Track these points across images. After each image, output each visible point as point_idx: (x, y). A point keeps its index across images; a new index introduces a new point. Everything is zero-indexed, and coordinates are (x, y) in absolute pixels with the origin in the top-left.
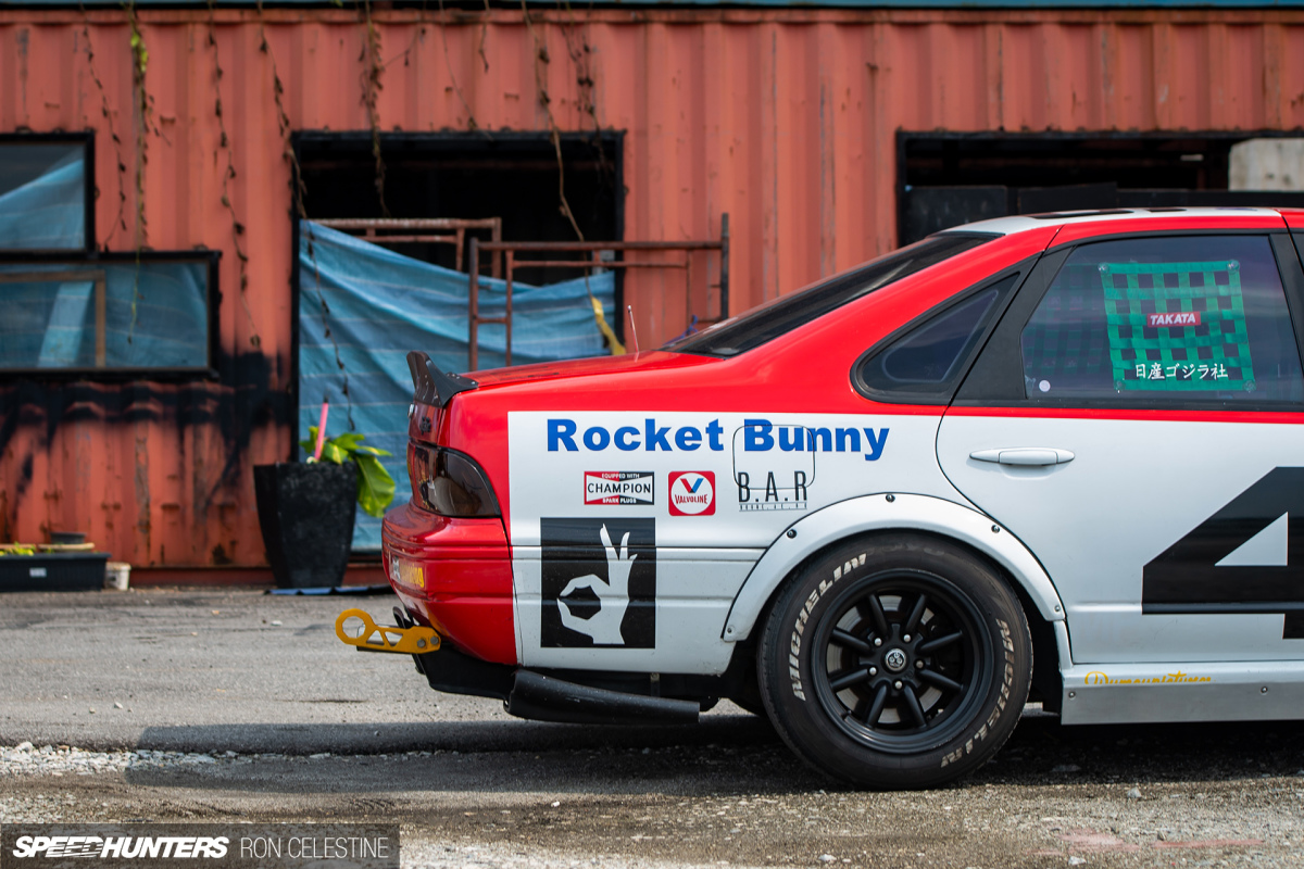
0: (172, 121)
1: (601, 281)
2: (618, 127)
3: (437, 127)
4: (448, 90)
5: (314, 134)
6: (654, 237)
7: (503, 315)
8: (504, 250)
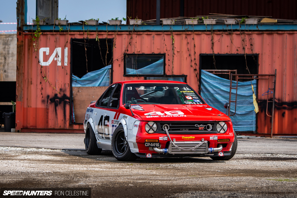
0: (179, 52)
1: (254, 81)
2: (258, 53)
3: (225, 53)
4: (227, 46)
5: (203, 54)
6: (263, 73)
7: (236, 87)
8: (237, 75)
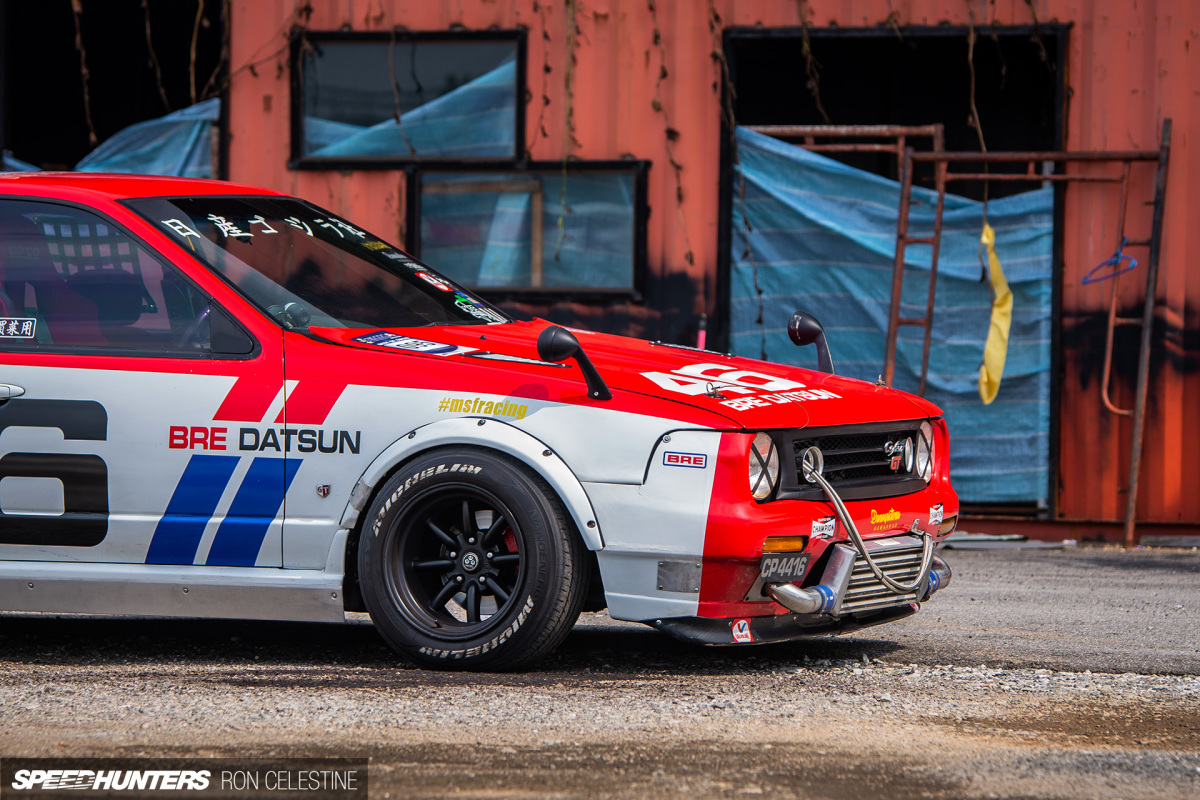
0: (606, 17)
1: (1043, 197)
2: (1063, 19)
3: (871, 22)
5: (745, 30)
6: (1096, 146)
7: (930, 235)
8: (941, 160)
